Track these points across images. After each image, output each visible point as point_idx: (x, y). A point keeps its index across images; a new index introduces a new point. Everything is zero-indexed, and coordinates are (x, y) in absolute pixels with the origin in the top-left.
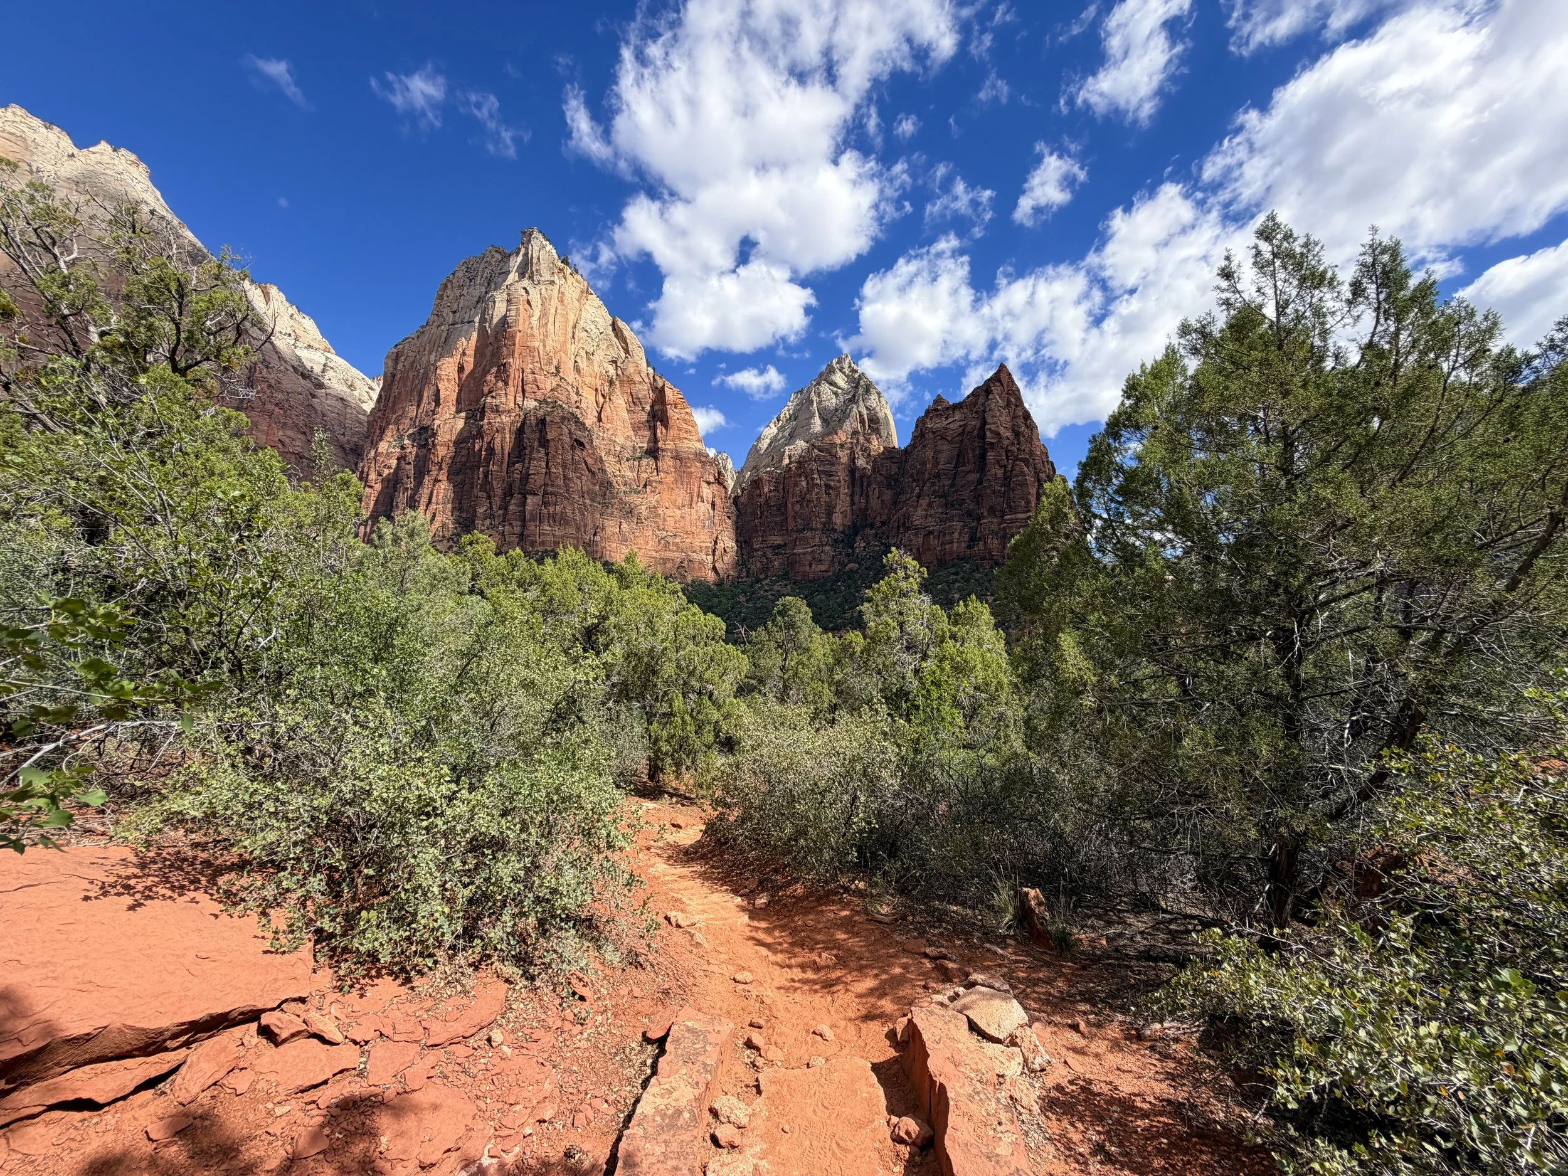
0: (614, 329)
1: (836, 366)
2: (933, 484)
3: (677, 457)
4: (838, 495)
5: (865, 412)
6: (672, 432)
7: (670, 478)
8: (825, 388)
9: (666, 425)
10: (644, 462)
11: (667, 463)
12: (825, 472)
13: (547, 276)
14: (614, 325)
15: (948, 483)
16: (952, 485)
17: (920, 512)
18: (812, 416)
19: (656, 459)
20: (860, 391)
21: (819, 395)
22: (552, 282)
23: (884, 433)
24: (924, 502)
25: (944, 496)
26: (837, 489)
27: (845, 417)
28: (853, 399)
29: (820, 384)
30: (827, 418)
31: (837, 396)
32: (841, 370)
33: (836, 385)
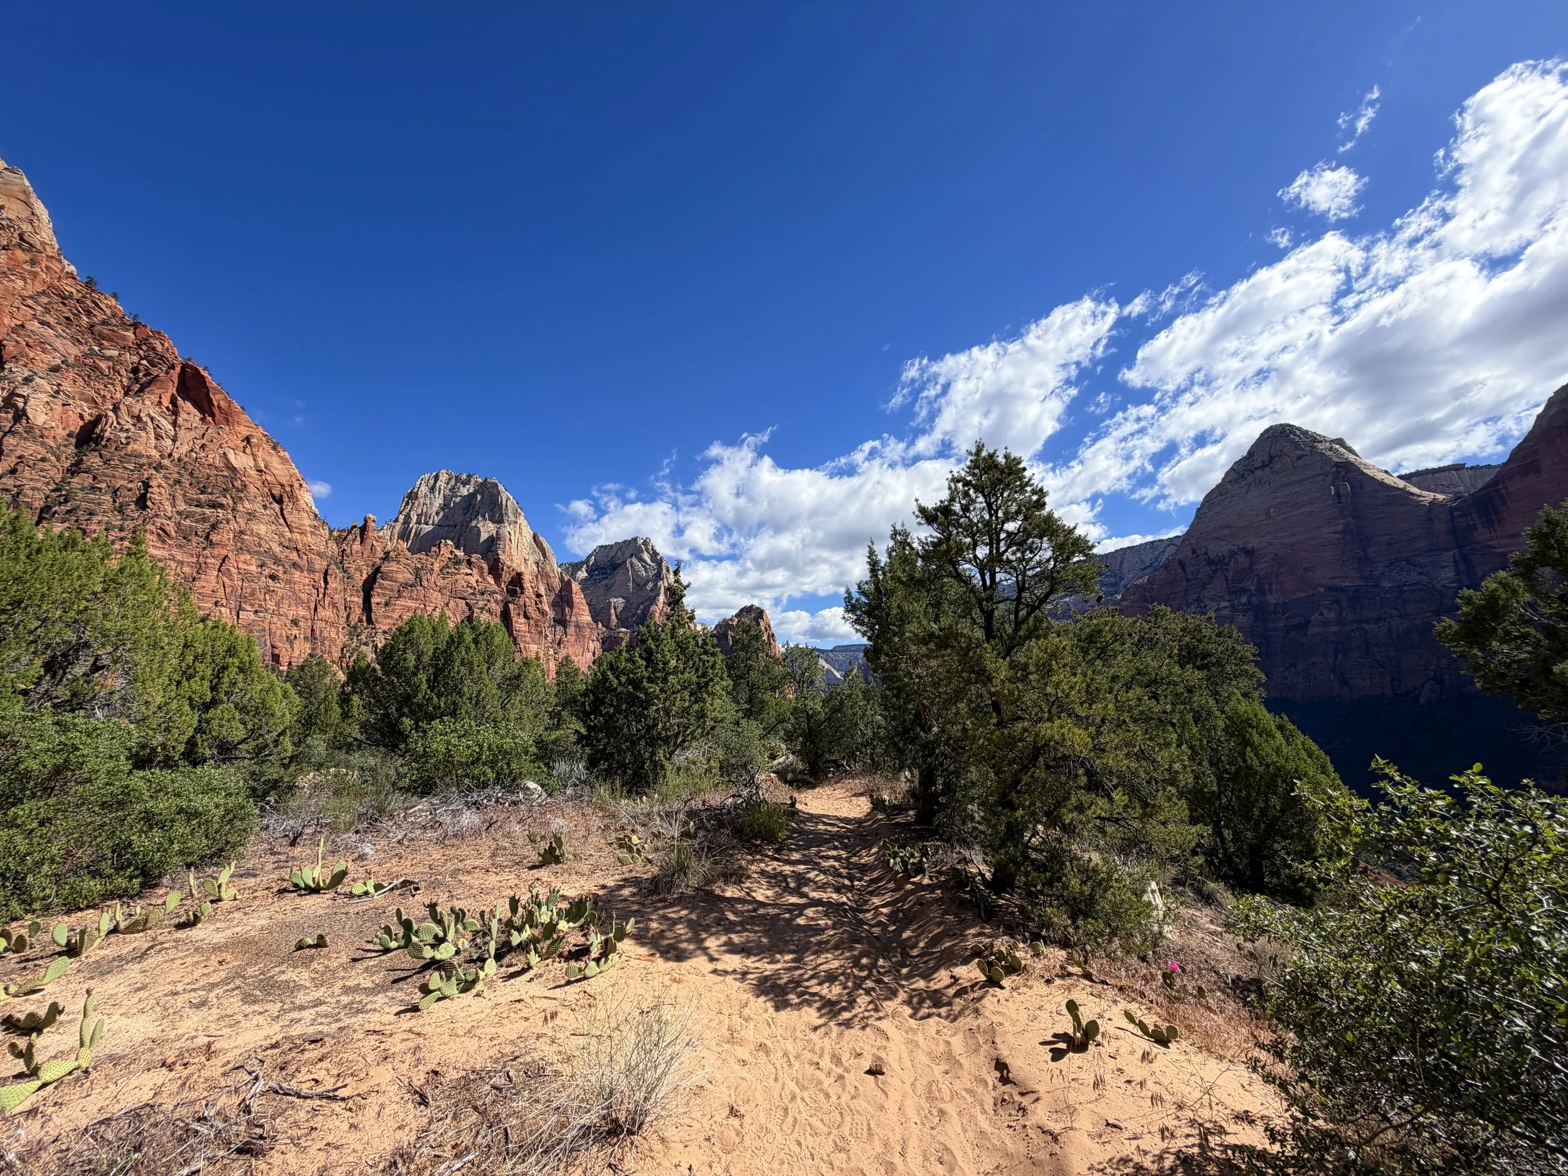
0: (535, 541)
3: (577, 626)
6: (574, 611)
7: (573, 639)
8: (634, 560)
9: (571, 604)
10: (558, 628)
11: (571, 630)
13: (512, 518)
14: (535, 537)
19: (565, 627)
20: (664, 571)
21: (632, 564)
22: (516, 522)
27: (656, 590)
28: (658, 576)
29: (631, 556)
30: (640, 585)
31: (646, 571)
32: (647, 550)
33: (644, 561)
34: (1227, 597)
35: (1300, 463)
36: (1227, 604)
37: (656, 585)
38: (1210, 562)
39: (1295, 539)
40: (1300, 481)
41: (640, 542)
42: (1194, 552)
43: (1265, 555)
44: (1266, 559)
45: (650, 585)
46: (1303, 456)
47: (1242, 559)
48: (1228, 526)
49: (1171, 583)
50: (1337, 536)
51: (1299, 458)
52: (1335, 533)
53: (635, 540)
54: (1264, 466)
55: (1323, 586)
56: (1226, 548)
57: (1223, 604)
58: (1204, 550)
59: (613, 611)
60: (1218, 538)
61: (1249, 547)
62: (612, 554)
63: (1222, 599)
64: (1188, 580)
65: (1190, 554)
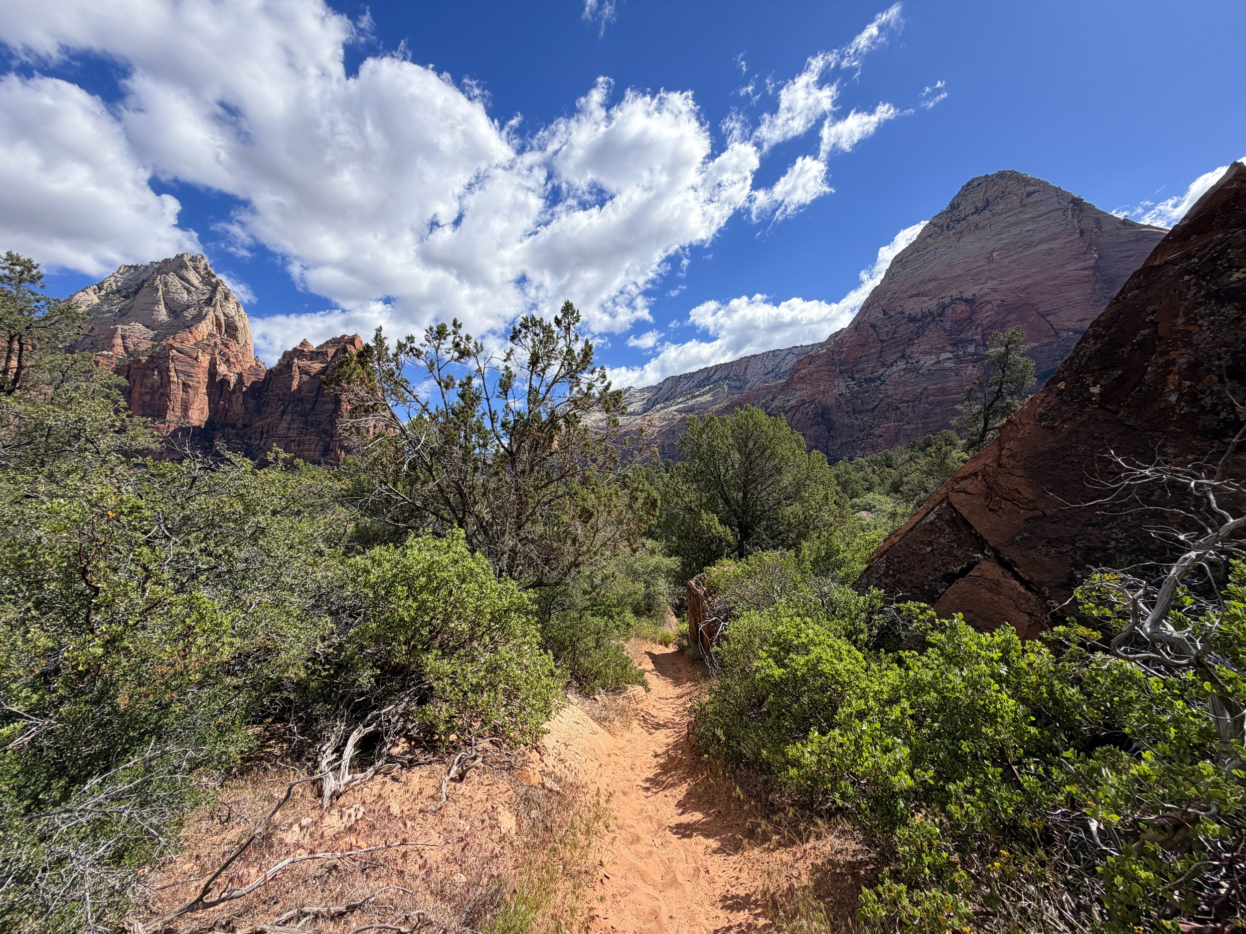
1: (189, 263)
2: (297, 405)
4: (197, 393)
5: (222, 318)
8: (173, 279)
12: (183, 372)
15: (309, 406)
16: (313, 409)
17: (284, 425)
18: (157, 302)
20: (218, 296)
21: (166, 284)
23: (242, 343)
24: (287, 417)
25: (305, 415)
26: (196, 389)
27: (199, 317)
28: (209, 302)
29: (167, 274)
30: (175, 310)
31: (189, 292)
32: (196, 268)
33: (188, 281)
34: (950, 348)
35: (1030, 200)
36: (950, 355)
37: (200, 312)
38: (912, 319)
39: (1029, 281)
40: (1033, 218)
41: (186, 258)
42: (885, 313)
43: (989, 302)
44: (989, 306)
45: (192, 311)
46: (1034, 192)
47: (961, 307)
48: (935, 279)
49: (862, 346)
50: (1087, 272)
51: (1029, 195)
52: (1084, 269)
53: (180, 257)
54: (977, 211)
55: (1069, 330)
56: (935, 301)
57: (944, 356)
58: (899, 309)
59: (118, 341)
60: (917, 295)
61: (968, 295)
62: (144, 277)
63: (943, 350)
64: (882, 341)
65: (881, 316)
